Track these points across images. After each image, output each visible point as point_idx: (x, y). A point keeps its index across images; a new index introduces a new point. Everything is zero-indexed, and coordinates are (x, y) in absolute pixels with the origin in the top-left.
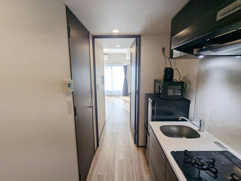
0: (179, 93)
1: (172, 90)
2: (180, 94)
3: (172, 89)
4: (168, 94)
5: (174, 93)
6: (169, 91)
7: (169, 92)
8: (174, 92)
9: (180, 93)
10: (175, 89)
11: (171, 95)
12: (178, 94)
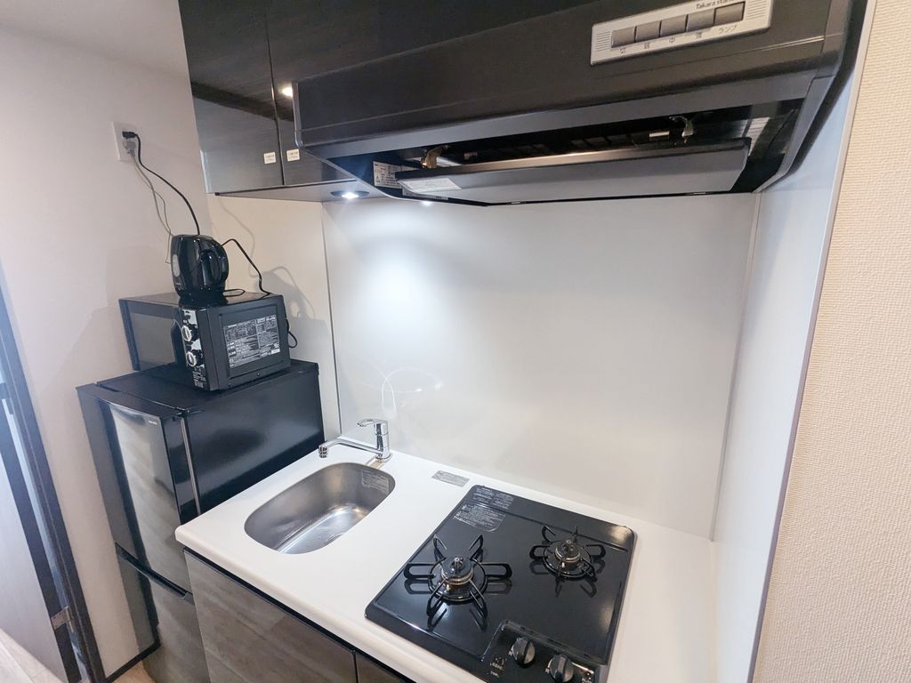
0: (272, 347)
1: (243, 340)
2: (278, 351)
3: (243, 335)
4: (231, 360)
5: (257, 351)
6: (230, 345)
7: (234, 350)
8: (254, 348)
9: (276, 345)
10: (255, 332)
11: (245, 361)
12: (273, 352)
